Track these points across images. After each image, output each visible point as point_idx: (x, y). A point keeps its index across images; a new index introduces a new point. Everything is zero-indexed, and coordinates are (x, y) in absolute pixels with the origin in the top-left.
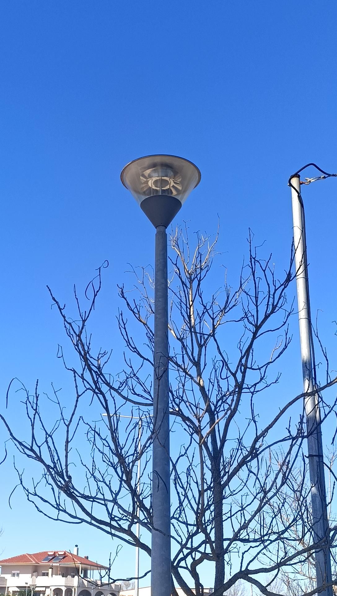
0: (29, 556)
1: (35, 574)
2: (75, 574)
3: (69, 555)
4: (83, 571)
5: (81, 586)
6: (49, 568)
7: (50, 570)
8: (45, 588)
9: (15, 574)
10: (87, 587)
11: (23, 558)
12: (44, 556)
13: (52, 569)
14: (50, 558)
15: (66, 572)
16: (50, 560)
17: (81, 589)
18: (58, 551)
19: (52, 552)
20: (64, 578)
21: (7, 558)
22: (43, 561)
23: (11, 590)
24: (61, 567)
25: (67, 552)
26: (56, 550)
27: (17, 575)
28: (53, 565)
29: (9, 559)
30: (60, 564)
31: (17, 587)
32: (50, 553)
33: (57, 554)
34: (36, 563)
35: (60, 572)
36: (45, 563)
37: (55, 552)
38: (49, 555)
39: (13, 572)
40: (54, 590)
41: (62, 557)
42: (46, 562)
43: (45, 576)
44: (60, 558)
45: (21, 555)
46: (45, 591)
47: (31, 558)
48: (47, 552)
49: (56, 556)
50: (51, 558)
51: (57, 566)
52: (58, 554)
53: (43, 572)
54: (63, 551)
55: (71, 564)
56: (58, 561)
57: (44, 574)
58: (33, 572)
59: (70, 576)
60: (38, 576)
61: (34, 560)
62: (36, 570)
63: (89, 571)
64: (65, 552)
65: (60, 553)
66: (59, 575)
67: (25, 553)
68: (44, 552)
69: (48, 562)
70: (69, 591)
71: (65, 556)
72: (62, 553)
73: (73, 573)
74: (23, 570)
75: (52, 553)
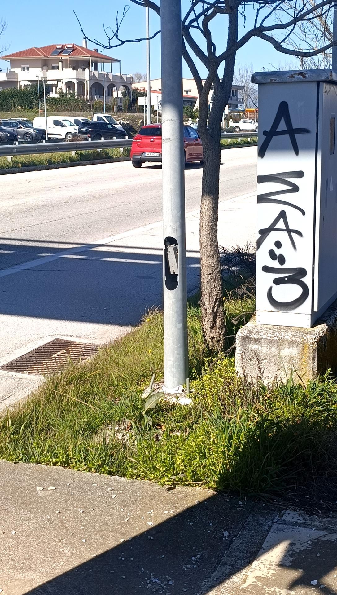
0: (37, 50)
1: (45, 67)
2: (85, 67)
3: (78, 47)
4: (93, 64)
5: (92, 79)
6: (59, 61)
7: (60, 64)
8: (56, 81)
9: (25, 68)
10: (99, 80)
11: (31, 52)
12: (52, 49)
13: (62, 62)
14: (58, 52)
15: (76, 65)
16: (59, 54)
17: (93, 82)
18: (66, 44)
19: (60, 45)
20: (75, 71)
21: (15, 52)
22: (52, 54)
23: (23, 84)
24: (70, 60)
25: (75, 45)
26: (64, 44)
27: (27, 69)
28: (62, 58)
29: (17, 53)
30: (69, 57)
31: (29, 81)
32: (58, 47)
33: (65, 47)
34: (45, 57)
35: (70, 66)
36: (53, 56)
37: (63, 46)
38: (57, 48)
39: (23, 66)
40: (66, 83)
41: (71, 50)
42: (55, 56)
43: (55, 69)
44: (69, 51)
45: (29, 49)
46: (57, 84)
47: (39, 51)
48: (55, 46)
49: (65, 50)
50: (60, 51)
51: (67, 60)
52: (67, 47)
53: (53, 65)
54: (71, 44)
55: (80, 57)
56: (67, 54)
57: (54, 68)
58: (43, 66)
59: (81, 69)
60: (48, 69)
61: (43, 54)
62: (46, 64)
63: (99, 64)
64: (73, 45)
65: (68, 46)
66: (70, 68)
67: (32, 47)
68: (52, 45)
69: (57, 56)
70: (81, 83)
71: (73, 49)
72: (71, 46)
73: (84, 66)
74: (33, 63)
75: (60, 47)
